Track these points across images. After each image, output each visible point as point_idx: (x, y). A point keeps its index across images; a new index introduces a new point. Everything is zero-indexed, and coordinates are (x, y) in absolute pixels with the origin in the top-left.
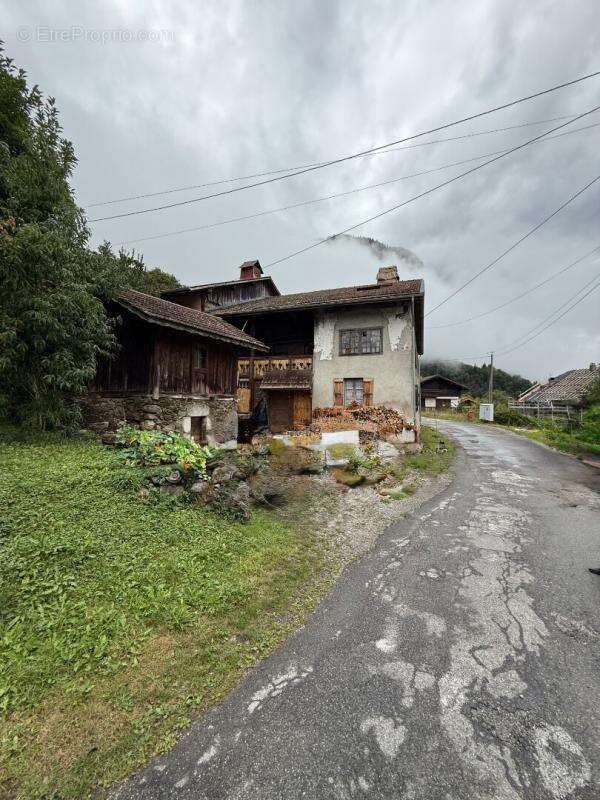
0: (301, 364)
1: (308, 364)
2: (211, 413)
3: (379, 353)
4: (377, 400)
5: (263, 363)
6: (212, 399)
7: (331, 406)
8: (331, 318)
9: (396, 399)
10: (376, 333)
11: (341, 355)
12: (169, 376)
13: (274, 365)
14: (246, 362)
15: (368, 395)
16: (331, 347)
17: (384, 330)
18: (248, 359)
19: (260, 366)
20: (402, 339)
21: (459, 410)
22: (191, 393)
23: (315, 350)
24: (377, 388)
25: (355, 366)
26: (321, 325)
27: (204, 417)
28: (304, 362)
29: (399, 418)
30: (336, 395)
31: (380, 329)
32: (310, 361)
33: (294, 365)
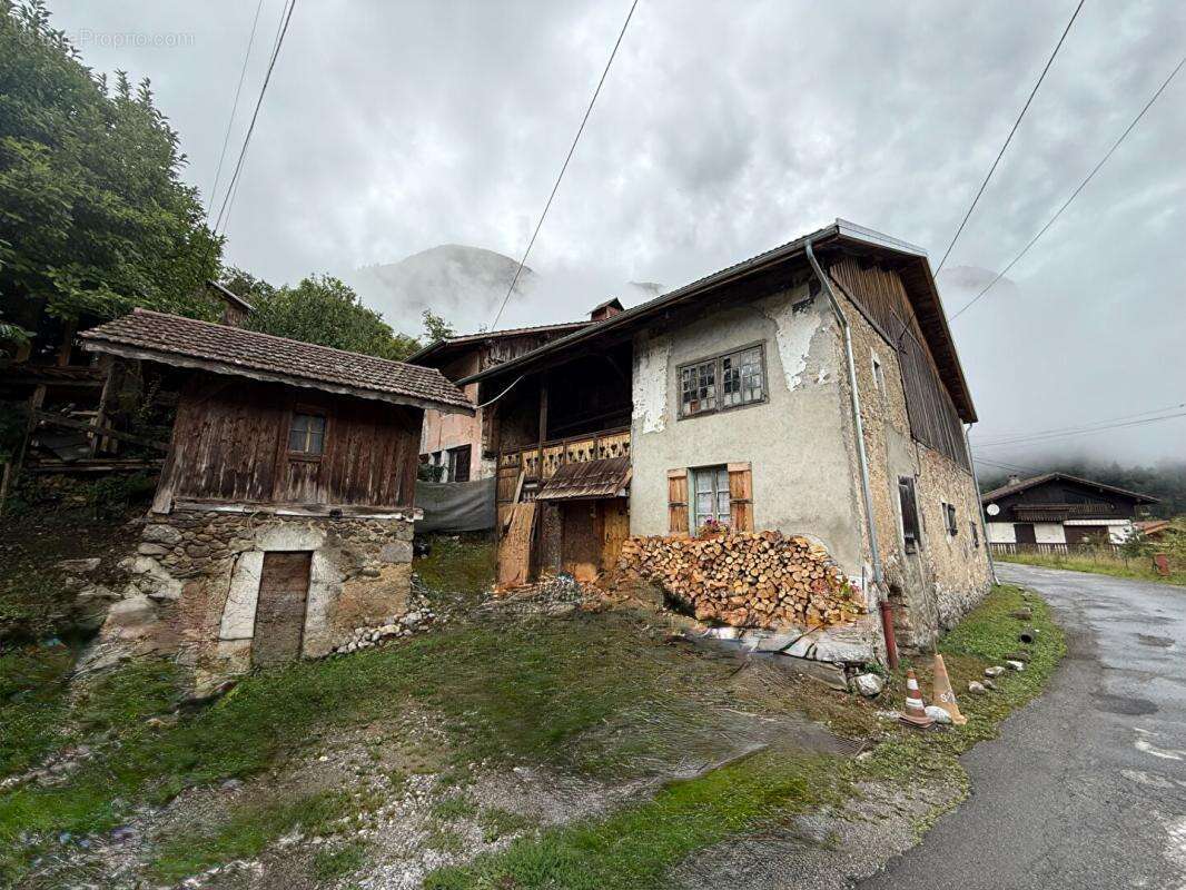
0: (614, 447)
1: (626, 446)
2: (331, 543)
3: (760, 401)
4: (763, 517)
5: (557, 451)
6: (335, 514)
7: (664, 533)
8: (660, 345)
9: (811, 512)
10: (752, 359)
11: (683, 417)
12: (213, 468)
13: (571, 454)
14: (535, 454)
15: (740, 504)
16: (661, 403)
17: (769, 347)
18: (535, 449)
19: (551, 457)
20: (813, 358)
21: (1132, 549)
22: (272, 503)
23: (635, 415)
24: (760, 487)
25: (712, 438)
26: (644, 361)
27: (310, 554)
28: (618, 440)
29: (816, 564)
30: (673, 506)
31: (760, 346)
32: (626, 438)
33: (602, 449)
